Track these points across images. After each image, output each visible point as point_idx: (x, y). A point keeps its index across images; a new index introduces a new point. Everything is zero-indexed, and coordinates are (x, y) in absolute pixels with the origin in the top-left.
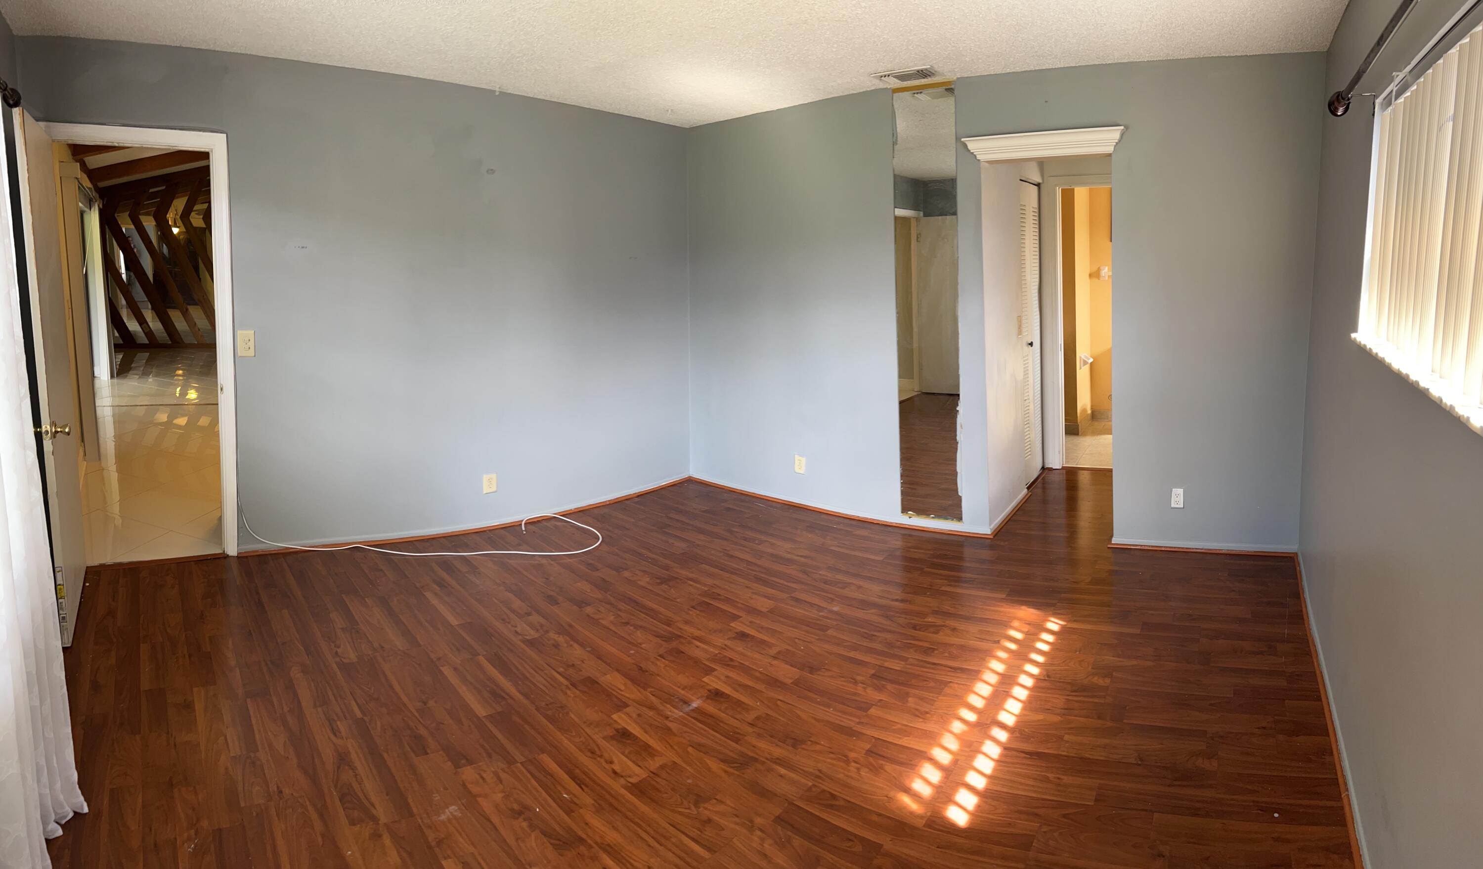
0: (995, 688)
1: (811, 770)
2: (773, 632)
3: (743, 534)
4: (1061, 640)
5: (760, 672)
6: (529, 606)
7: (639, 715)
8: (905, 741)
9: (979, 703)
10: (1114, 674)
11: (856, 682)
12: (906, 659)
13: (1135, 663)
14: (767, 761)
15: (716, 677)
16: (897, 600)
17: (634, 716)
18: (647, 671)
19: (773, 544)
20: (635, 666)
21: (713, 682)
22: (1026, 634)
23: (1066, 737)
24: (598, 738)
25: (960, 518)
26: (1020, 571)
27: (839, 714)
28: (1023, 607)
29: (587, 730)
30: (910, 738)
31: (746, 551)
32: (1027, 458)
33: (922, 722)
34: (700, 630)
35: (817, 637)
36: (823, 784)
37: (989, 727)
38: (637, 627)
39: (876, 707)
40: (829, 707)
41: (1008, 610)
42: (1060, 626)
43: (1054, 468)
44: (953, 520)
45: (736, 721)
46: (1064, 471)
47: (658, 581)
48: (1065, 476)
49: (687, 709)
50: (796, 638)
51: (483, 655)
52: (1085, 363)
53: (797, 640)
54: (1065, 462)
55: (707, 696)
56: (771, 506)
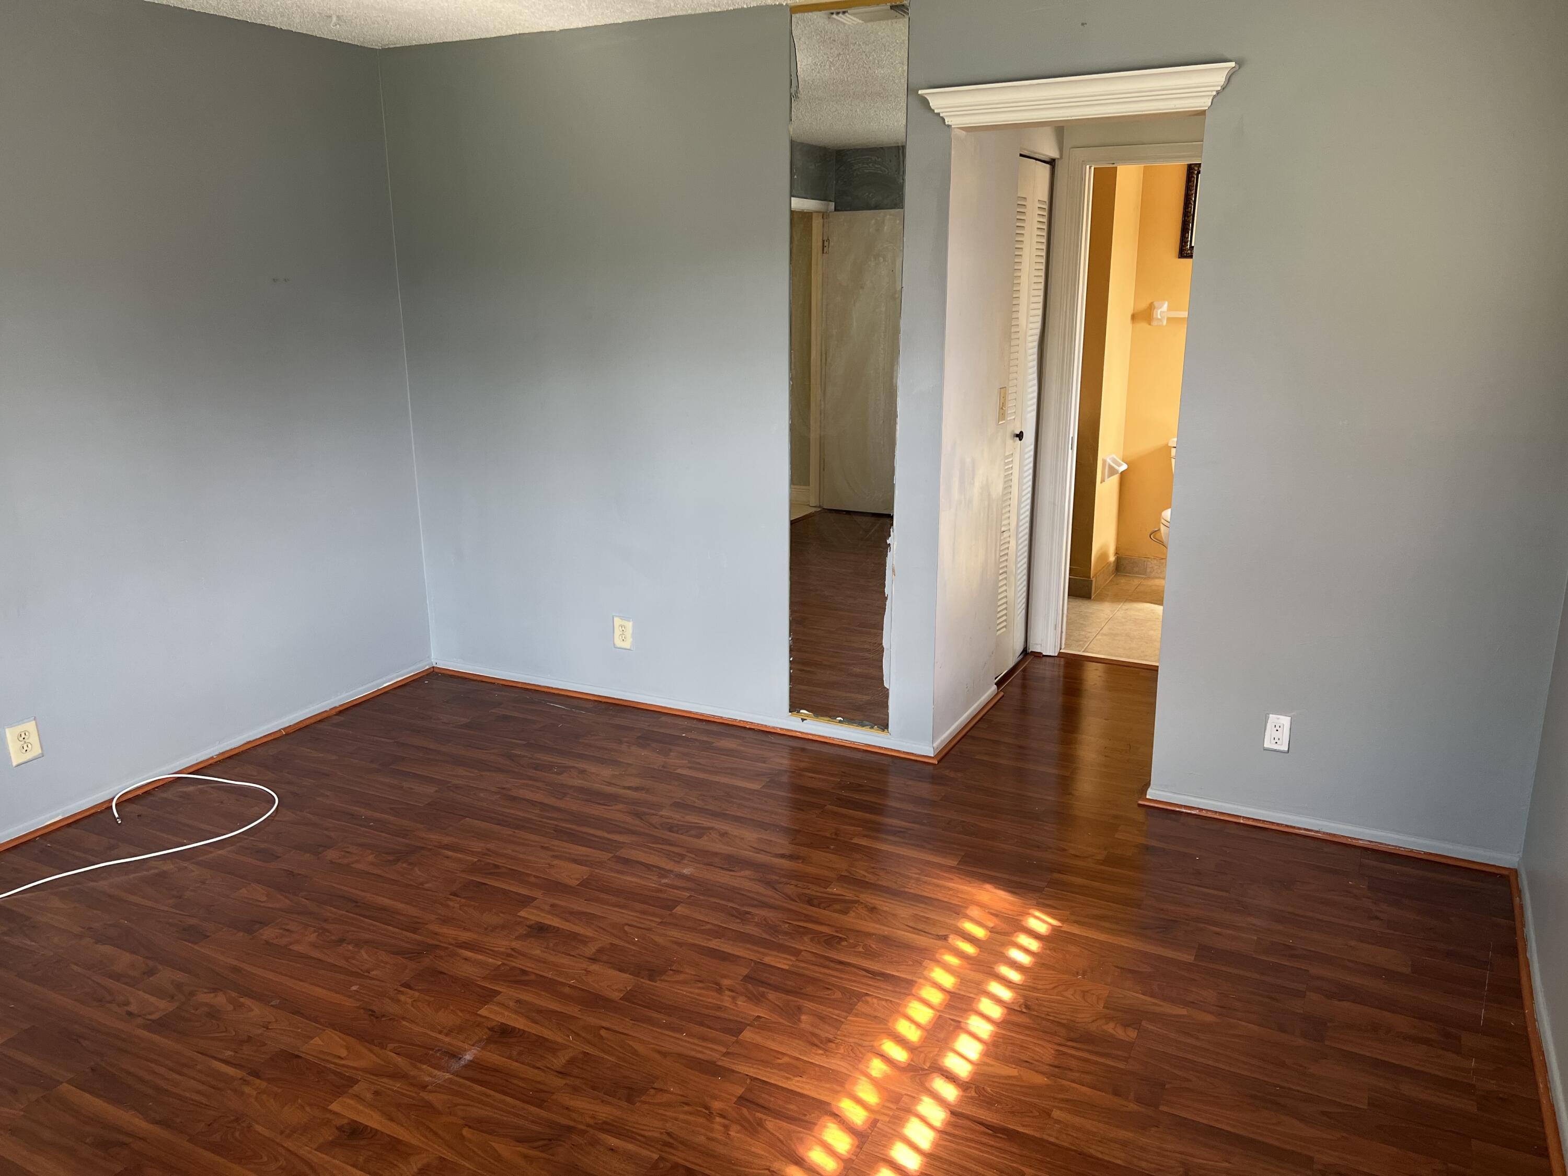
0: (938, 1014)
1: (656, 1135)
2: (589, 918)
3: (531, 758)
4: (1050, 950)
5: (570, 986)
6: (147, 958)
7: (376, 1093)
8: (795, 1084)
9: (913, 1034)
10: (1144, 1023)
11: (720, 989)
12: (796, 953)
13: (1183, 1011)
14: (588, 1129)
15: (500, 1004)
16: (783, 856)
17: (369, 1096)
18: (384, 1016)
19: (582, 772)
20: (362, 1011)
21: (493, 1013)
22: (990, 932)
23: (1056, 1114)
24: (307, 1151)
25: (884, 726)
26: (982, 825)
27: (696, 1041)
28: (988, 886)
29: (288, 1144)
30: (804, 1080)
31: (538, 788)
32: (999, 632)
33: (822, 1055)
34: (469, 930)
35: (659, 920)
36: (674, 1155)
37: (928, 1074)
38: (359, 944)
39: (752, 1028)
40: (680, 1031)
41: (961, 887)
42: (1050, 927)
43: (1044, 654)
44: (872, 728)
45: (536, 1071)
46: (1062, 661)
47: (390, 858)
48: (1062, 670)
49: (455, 1066)
50: (627, 924)
51: (68, 1082)
52: (1112, 471)
53: (626, 928)
54: (1065, 644)
55: (487, 1039)
56: (576, 707)
